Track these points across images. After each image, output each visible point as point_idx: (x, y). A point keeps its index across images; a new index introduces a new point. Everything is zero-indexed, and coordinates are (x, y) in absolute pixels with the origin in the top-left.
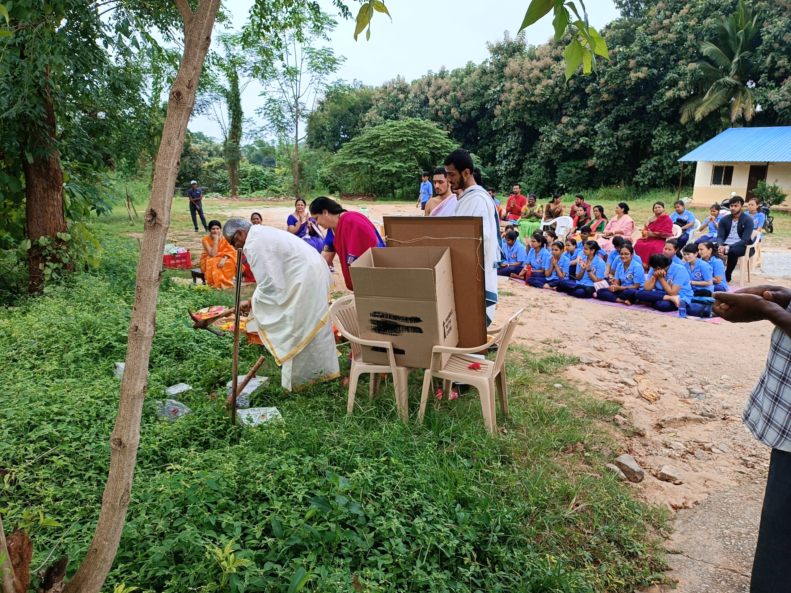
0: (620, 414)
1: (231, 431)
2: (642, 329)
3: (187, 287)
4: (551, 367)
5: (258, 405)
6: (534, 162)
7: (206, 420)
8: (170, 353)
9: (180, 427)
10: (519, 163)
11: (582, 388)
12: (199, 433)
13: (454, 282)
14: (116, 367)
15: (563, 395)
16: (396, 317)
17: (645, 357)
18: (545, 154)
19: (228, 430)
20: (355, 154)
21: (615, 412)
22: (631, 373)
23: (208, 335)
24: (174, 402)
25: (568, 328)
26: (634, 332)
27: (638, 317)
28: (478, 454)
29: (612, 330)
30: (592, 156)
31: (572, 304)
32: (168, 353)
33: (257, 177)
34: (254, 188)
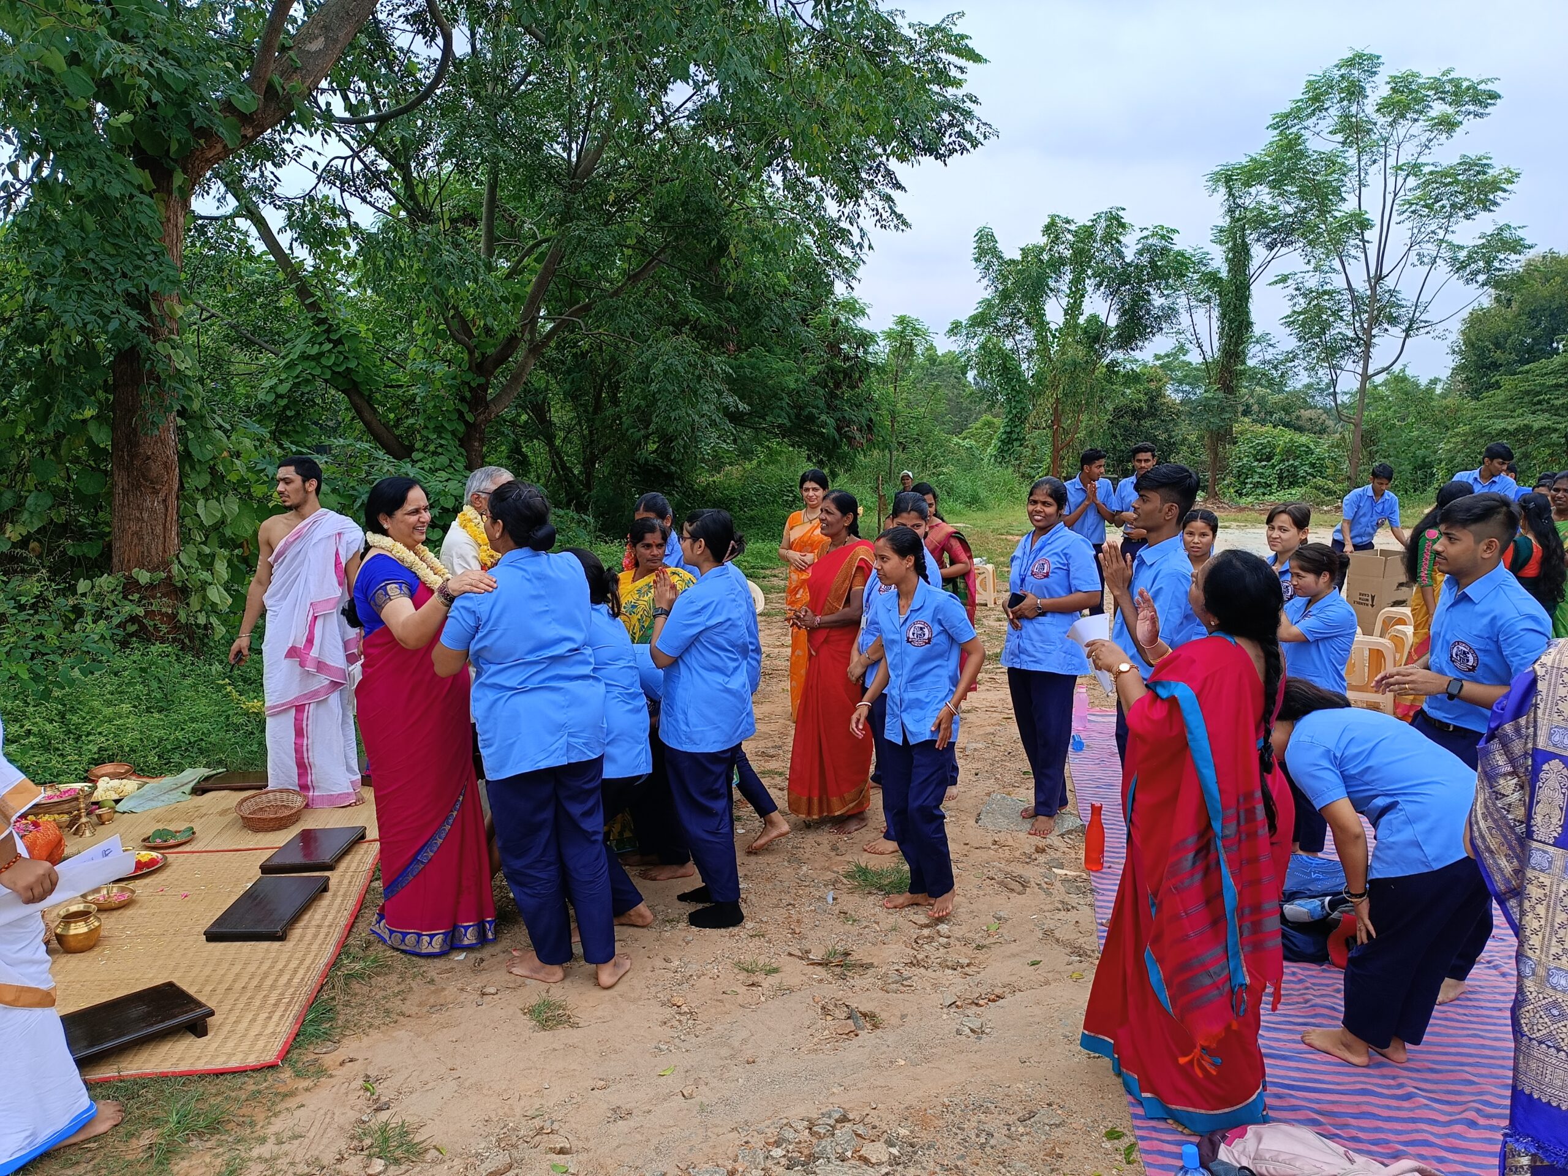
20: (1522, 404)
33: (1296, 458)
34: (1286, 483)
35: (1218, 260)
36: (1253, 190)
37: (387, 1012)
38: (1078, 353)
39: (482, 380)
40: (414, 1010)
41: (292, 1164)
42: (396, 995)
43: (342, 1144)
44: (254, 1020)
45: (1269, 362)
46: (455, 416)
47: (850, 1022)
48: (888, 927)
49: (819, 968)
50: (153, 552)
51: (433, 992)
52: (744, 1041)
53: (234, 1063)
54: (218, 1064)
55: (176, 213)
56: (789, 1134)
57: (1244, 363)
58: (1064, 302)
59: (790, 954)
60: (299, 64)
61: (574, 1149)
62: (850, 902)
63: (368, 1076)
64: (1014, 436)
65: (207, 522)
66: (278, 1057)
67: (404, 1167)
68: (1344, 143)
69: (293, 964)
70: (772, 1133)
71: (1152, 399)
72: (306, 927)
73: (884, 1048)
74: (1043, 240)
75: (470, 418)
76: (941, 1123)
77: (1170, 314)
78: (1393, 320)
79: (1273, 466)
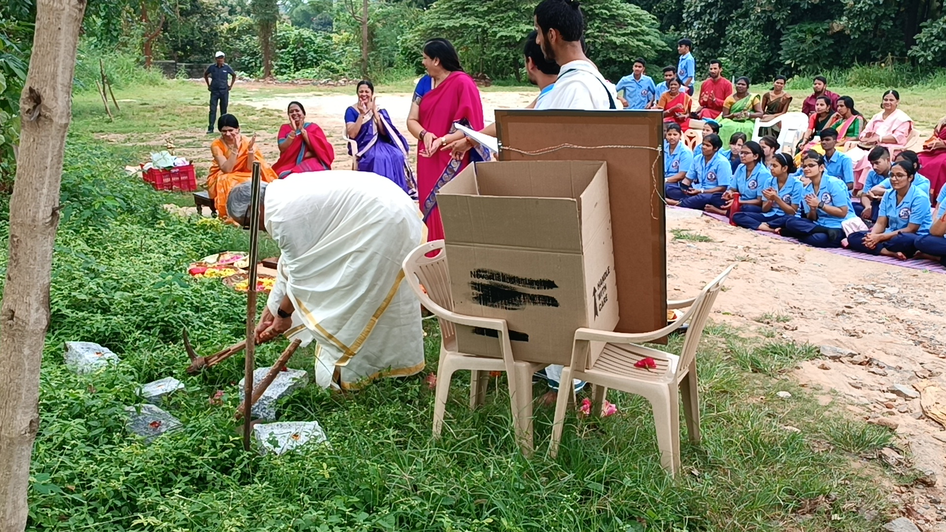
0: (892, 447)
1: (242, 460)
2: (926, 301)
3: (186, 222)
4: (774, 362)
5: (288, 418)
6: (744, 25)
7: (202, 442)
8: (152, 328)
9: (160, 452)
10: (720, 27)
11: (824, 400)
12: (190, 463)
13: (613, 221)
14: (66, 349)
15: (792, 411)
16: (513, 279)
17: (932, 347)
18: (763, 12)
19: (238, 459)
20: (458, 10)
21: (883, 443)
22: (908, 375)
23: (214, 299)
24: (155, 408)
25: (799, 297)
26: (912, 306)
27: (919, 282)
28: (649, 513)
29: (874, 301)
30: (841, 15)
31: (807, 257)
32: (149, 329)
33: (304, 46)
79: (289, 53)
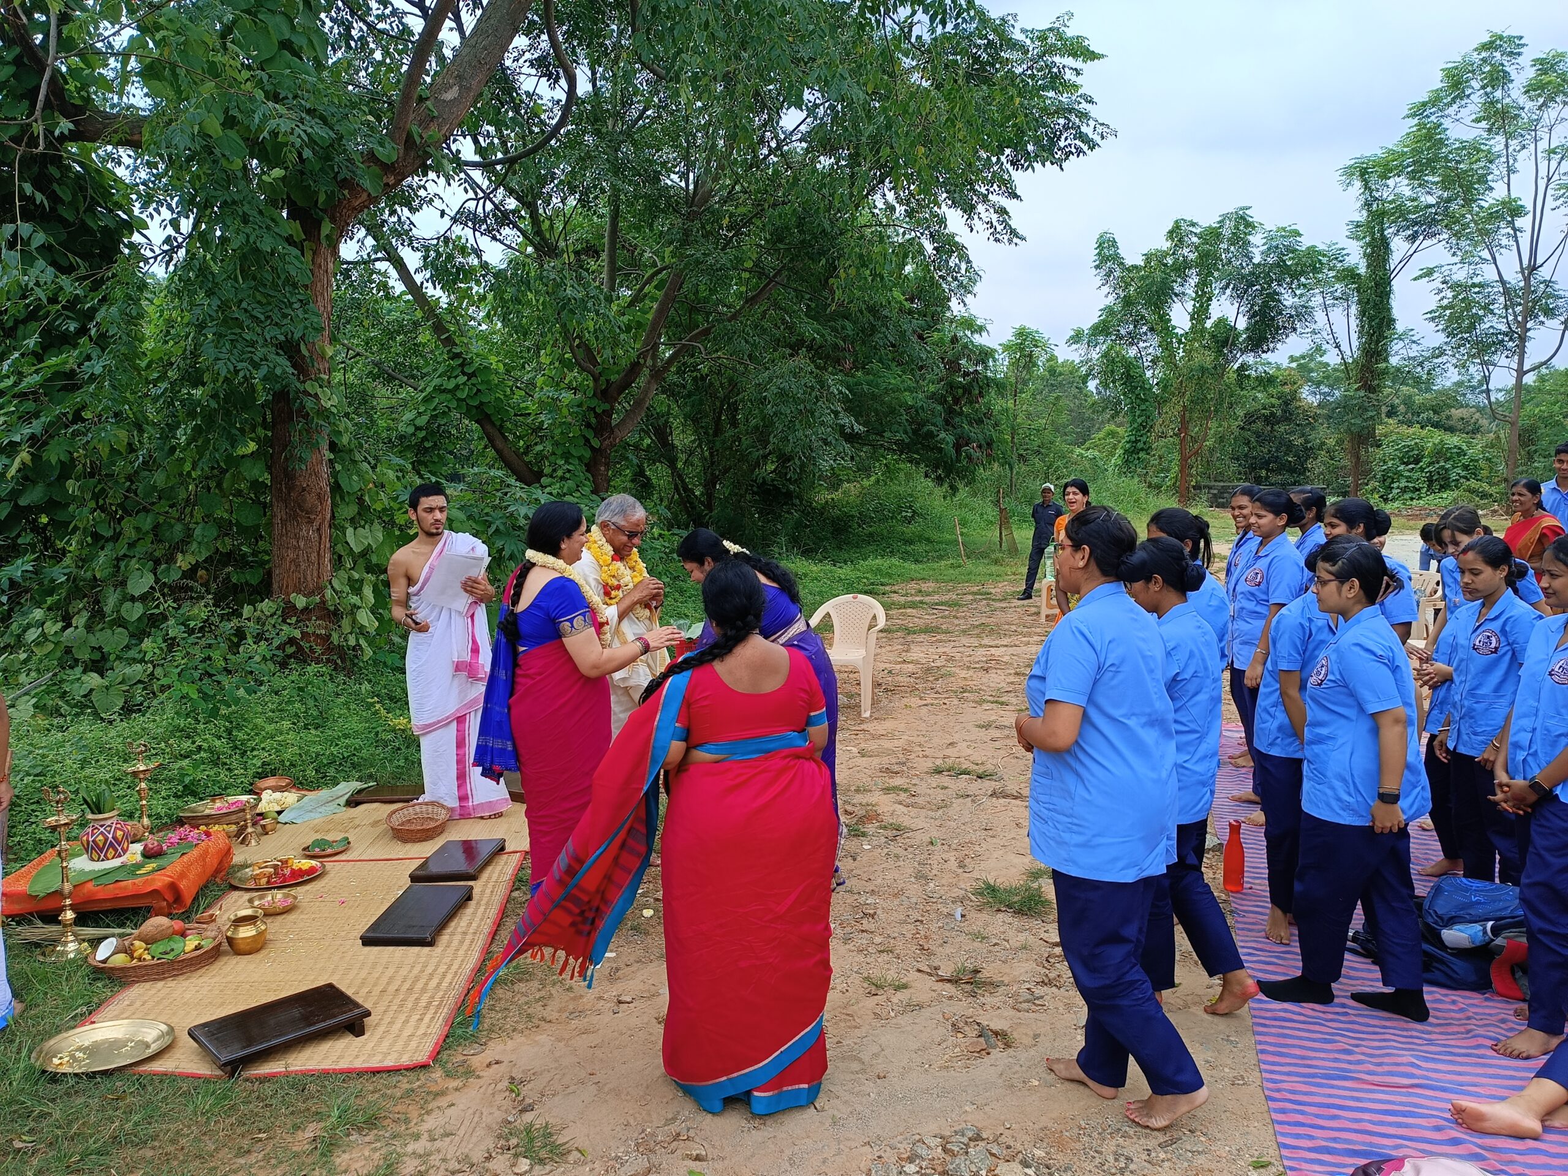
33: (1447, 460)
34: (1436, 486)
35: (1356, 256)
36: (1391, 182)
37: (530, 1017)
38: (1207, 359)
39: (607, 406)
40: (554, 1016)
41: (444, 1160)
42: (539, 1000)
43: (490, 1142)
44: (406, 1022)
45: (1414, 358)
46: (582, 442)
47: (982, 1040)
48: (1018, 944)
49: (948, 985)
50: (309, 578)
51: (574, 999)
52: (875, 1055)
53: (389, 1062)
54: (374, 1063)
55: (326, 260)
56: (922, 1151)
57: (1386, 360)
58: (1190, 306)
59: (919, 971)
60: (436, 114)
61: (710, 1156)
62: (980, 920)
63: (513, 1078)
64: (1140, 445)
65: (357, 549)
66: (430, 1057)
67: (548, 1168)
68: (1490, 130)
69: (442, 969)
70: (905, 1148)
71: (1286, 403)
72: (452, 934)
73: (1017, 1068)
74: (1166, 245)
75: (596, 443)
76: (1078, 1146)
77: (1303, 313)
78: (1550, 313)
79: (1422, 469)
